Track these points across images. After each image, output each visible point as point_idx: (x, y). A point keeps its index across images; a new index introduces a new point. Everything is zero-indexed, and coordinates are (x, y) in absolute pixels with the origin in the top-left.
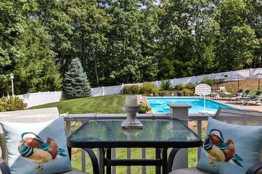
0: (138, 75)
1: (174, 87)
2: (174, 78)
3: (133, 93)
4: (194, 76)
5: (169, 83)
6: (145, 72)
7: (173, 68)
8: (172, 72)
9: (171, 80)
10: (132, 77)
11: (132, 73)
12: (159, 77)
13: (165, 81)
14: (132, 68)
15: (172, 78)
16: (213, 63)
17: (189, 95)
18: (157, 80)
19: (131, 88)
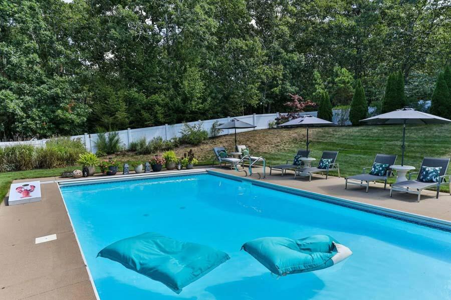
0: (33, 119)
1: (127, 148)
2: (126, 129)
3: (16, 167)
4: (167, 125)
5: (116, 138)
6: (54, 112)
7: (124, 106)
8: (121, 115)
9: (120, 132)
10: (14, 123)
11: (14, 114)
12: (90, 126)
13: (106, 135)
14: (12, 101)
15: (123, 127)
16: (200, 101)
17: (179, 167)
18: (86, 132)
19: (8, 155)
